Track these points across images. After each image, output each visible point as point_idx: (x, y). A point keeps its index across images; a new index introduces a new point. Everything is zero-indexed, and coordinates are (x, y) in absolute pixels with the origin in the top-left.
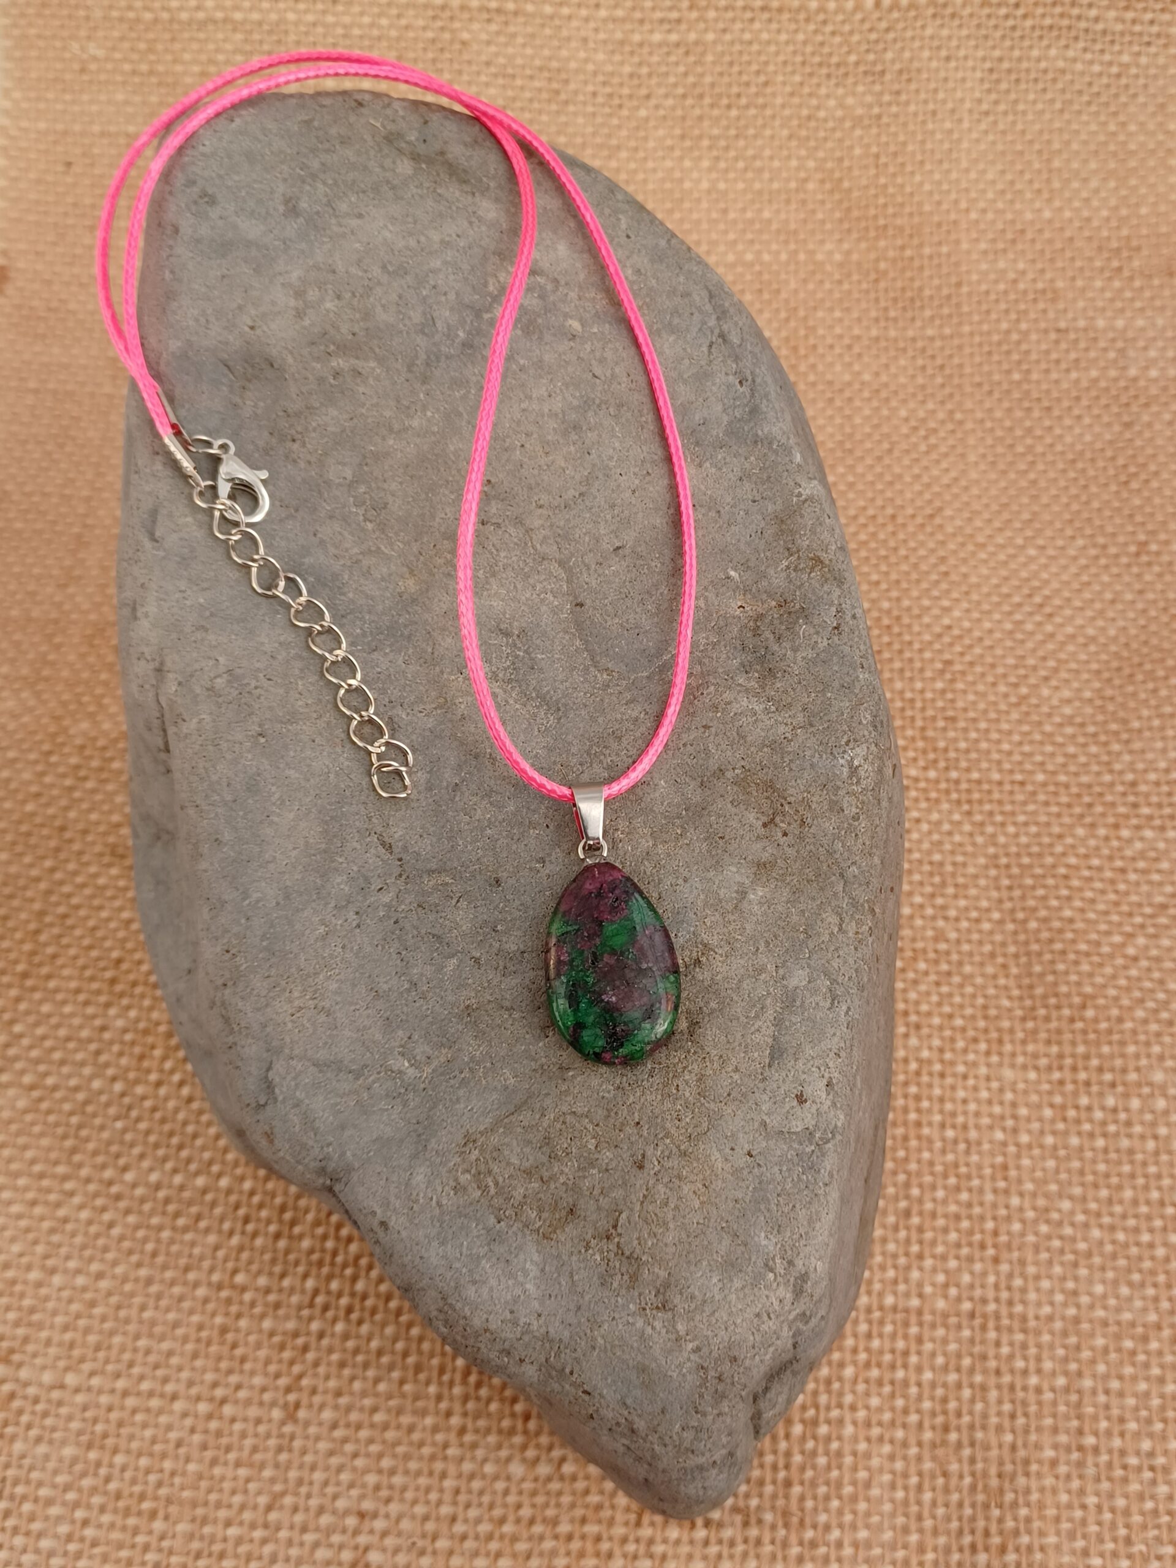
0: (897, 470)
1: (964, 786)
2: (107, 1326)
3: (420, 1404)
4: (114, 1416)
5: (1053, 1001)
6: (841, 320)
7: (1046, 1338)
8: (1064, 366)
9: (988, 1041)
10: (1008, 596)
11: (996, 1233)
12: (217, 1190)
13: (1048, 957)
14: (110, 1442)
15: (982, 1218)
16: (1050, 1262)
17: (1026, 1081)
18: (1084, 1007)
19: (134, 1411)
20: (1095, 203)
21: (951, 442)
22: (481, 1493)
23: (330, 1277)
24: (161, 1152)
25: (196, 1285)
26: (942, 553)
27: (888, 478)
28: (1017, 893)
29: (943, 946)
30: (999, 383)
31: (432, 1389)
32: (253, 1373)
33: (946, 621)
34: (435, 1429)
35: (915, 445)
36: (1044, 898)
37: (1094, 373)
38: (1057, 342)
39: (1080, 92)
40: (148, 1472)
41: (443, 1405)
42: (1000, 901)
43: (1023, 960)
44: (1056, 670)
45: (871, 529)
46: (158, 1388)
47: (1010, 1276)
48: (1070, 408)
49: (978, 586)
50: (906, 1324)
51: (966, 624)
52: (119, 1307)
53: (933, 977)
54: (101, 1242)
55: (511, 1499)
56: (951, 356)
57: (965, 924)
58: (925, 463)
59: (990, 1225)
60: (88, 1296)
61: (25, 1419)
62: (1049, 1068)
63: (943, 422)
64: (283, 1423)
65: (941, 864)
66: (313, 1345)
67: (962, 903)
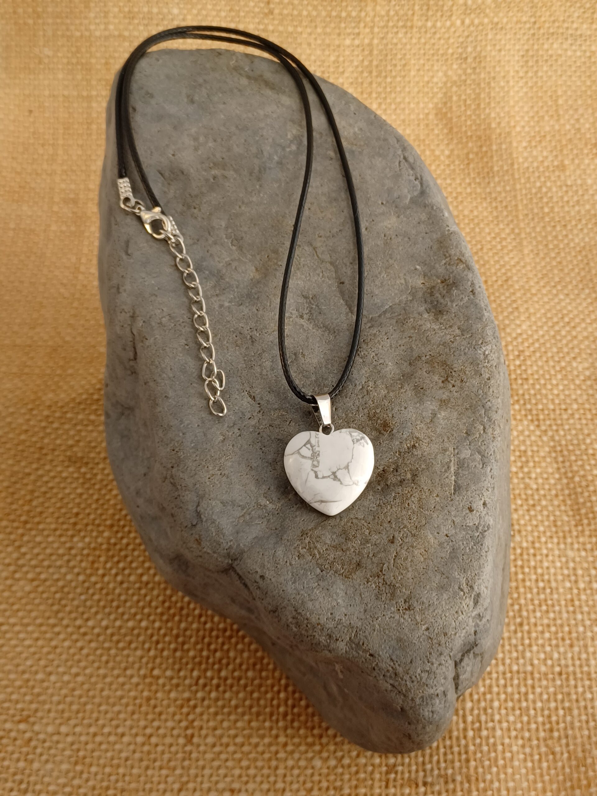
1: (534, 412)
2: (83, 700)
4: (90, 747)
5: (591, 515)
8: (571, 204)
9: (558, 537)
10: (551, 318)
12: (140, 628)
13: (586, 494)
14: (88, 760)
17: (580, 557)
19: (101, 744)
20: (582, 121)
21: (514, 244)
22: (298, 776)
23: (206, 670)
25: (132, 676)
26: (513, 298)
28: (567, 464)
29: (529, 492)
30: (537, 214)
32: (166, 720)
33: (519, 331)
35: (495, 246)
36: (582, 466)
37: (588, 207)
38: (567, 192)
40: (110, 775)
42: (558, 469)
43: (573, 497)
44: (579, 354)
46: (114, 731)
48: (576, 225)
49: (534, 314)
51: (530, 333)
52: (89, 690)
53: (525, 507)
54: (77, 657)
55: (316, 778)
56: (510, 201)
57: (540, 481)
58: (500, 254)
60: (71, 685)
61: (39, 751)
62: (592, 550)
63: (509, 234)
65: (525, 452)
66: (199, 704)
67: (538, 470)
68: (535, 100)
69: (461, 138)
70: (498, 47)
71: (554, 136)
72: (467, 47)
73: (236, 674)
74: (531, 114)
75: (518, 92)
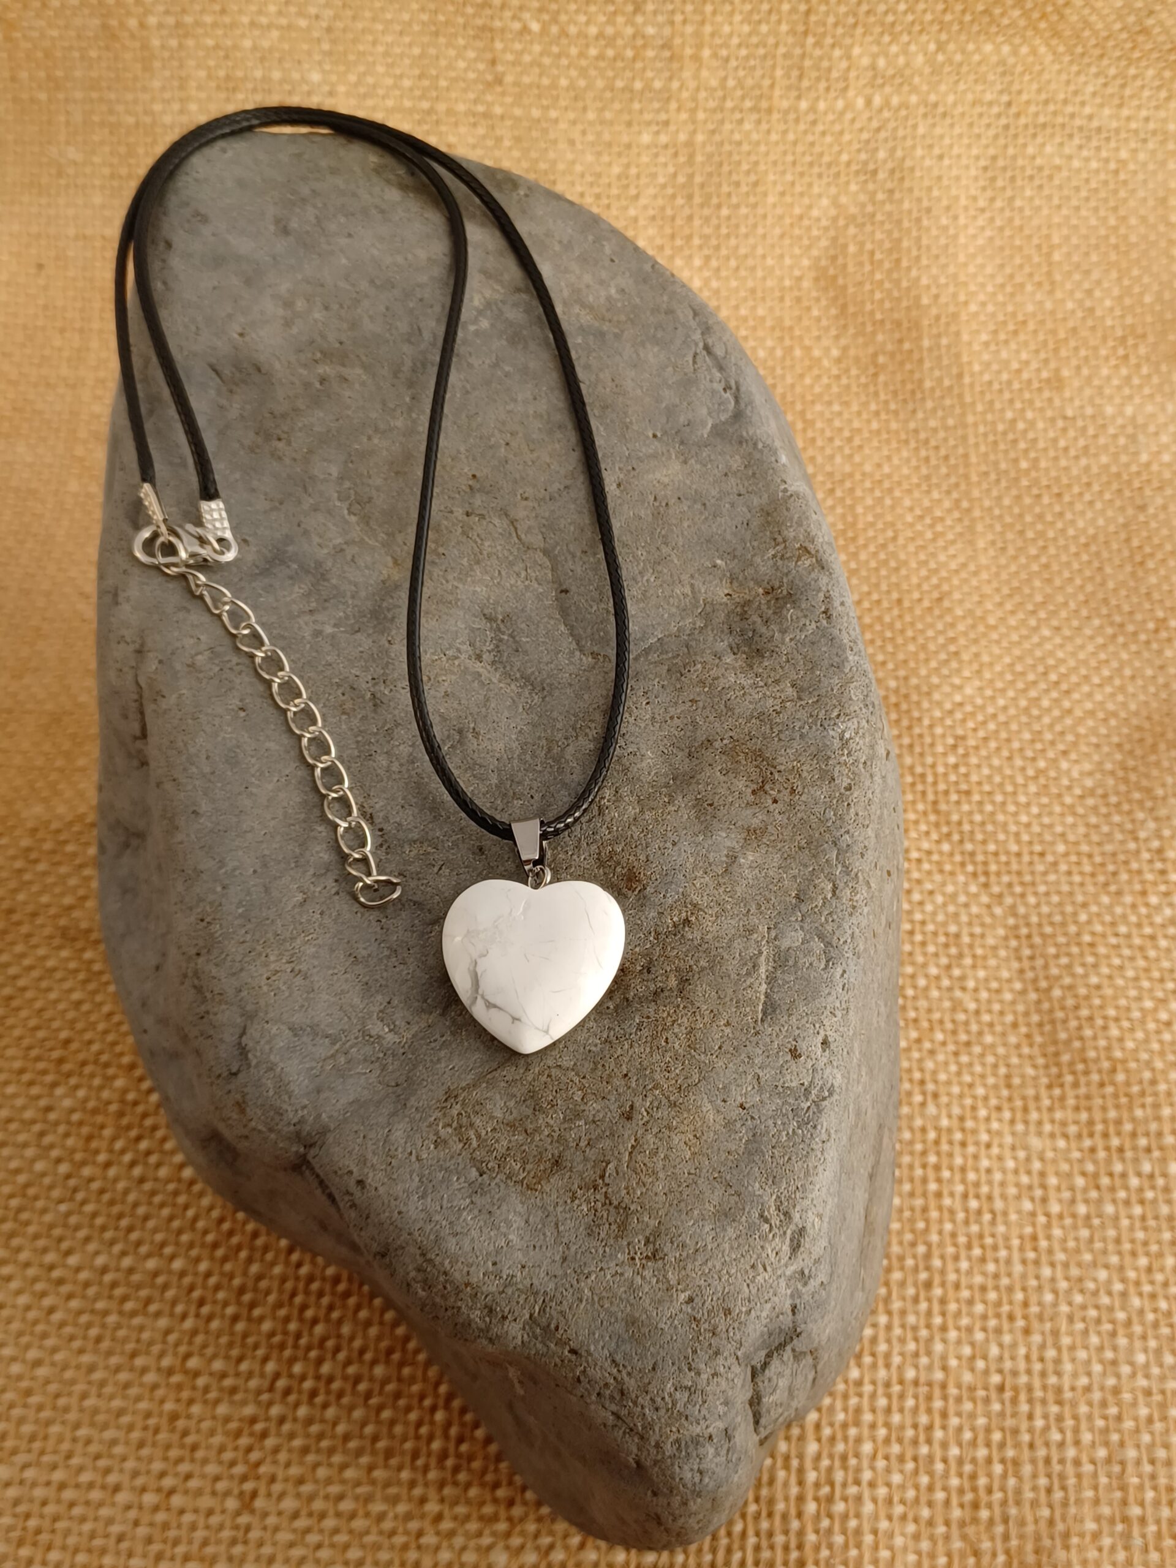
0: (902, 556)
1: (980, 858)
2: (45, 1414)
3: (392, 1490)
4: (50, 1510)
5: (1080, 1067)
6: (840, 414)
7: (1083, 1409)
8: (1072, 452)
9: (1012, 1110)
10: (1023, 674)
11: (1026, 1304)
12: (170, 1272)
13: (1073, 1024)
14: (44, 1537)
15: (1010, 1289)
16: (1086, 1332)
17: (1054, 1149)
18: (1114, 1071)
19: (72, 1505)
20: (1098, 294)
21: (958, 529)
23: (292, 1361)
24: (108, 1235)
25: (144, 1370)
26: (951, 634)
27: (893, 564)
29: (961, 1017)
30: (1006, 472)
31: (405, 1475)
32: (205, 1461)
33: (958, 698)
34: (408, 1517)
35: (921, 534)
36: (1069, 967)
37: (1104, 459)
38: (1064, 430)
39: (1077, 189)
41: (418, 1492)
42: (1021, 971)
43: (1048, 1028)
44: (1074, 745)
45: (876, 613)
46: (99, 1480)
47: (1043, 1347)
48: (1081, 494)
49: (990, 665)
50: (929, 1398)
51: (979, 701)
52: (57, 1396)
53: (951, 1047)
54: (40, 1328)
56: (955, 447)
57: (984, 995)
58: (931, 549)
59: (1019, 1296)
60: (24, 1384)
62: (1079, 1136)
63: (949, 511)
64: (238, 1513)
65: (957, 936)
66: (273, 1431)
67: (981, 974)
68: (1007, 252)
69: (863, 324)
70: (937, 151)
71: (1042, 322)
72: (876, 149)
73: (351, 1370)
74: (1000, 280)
75: (974, 237)
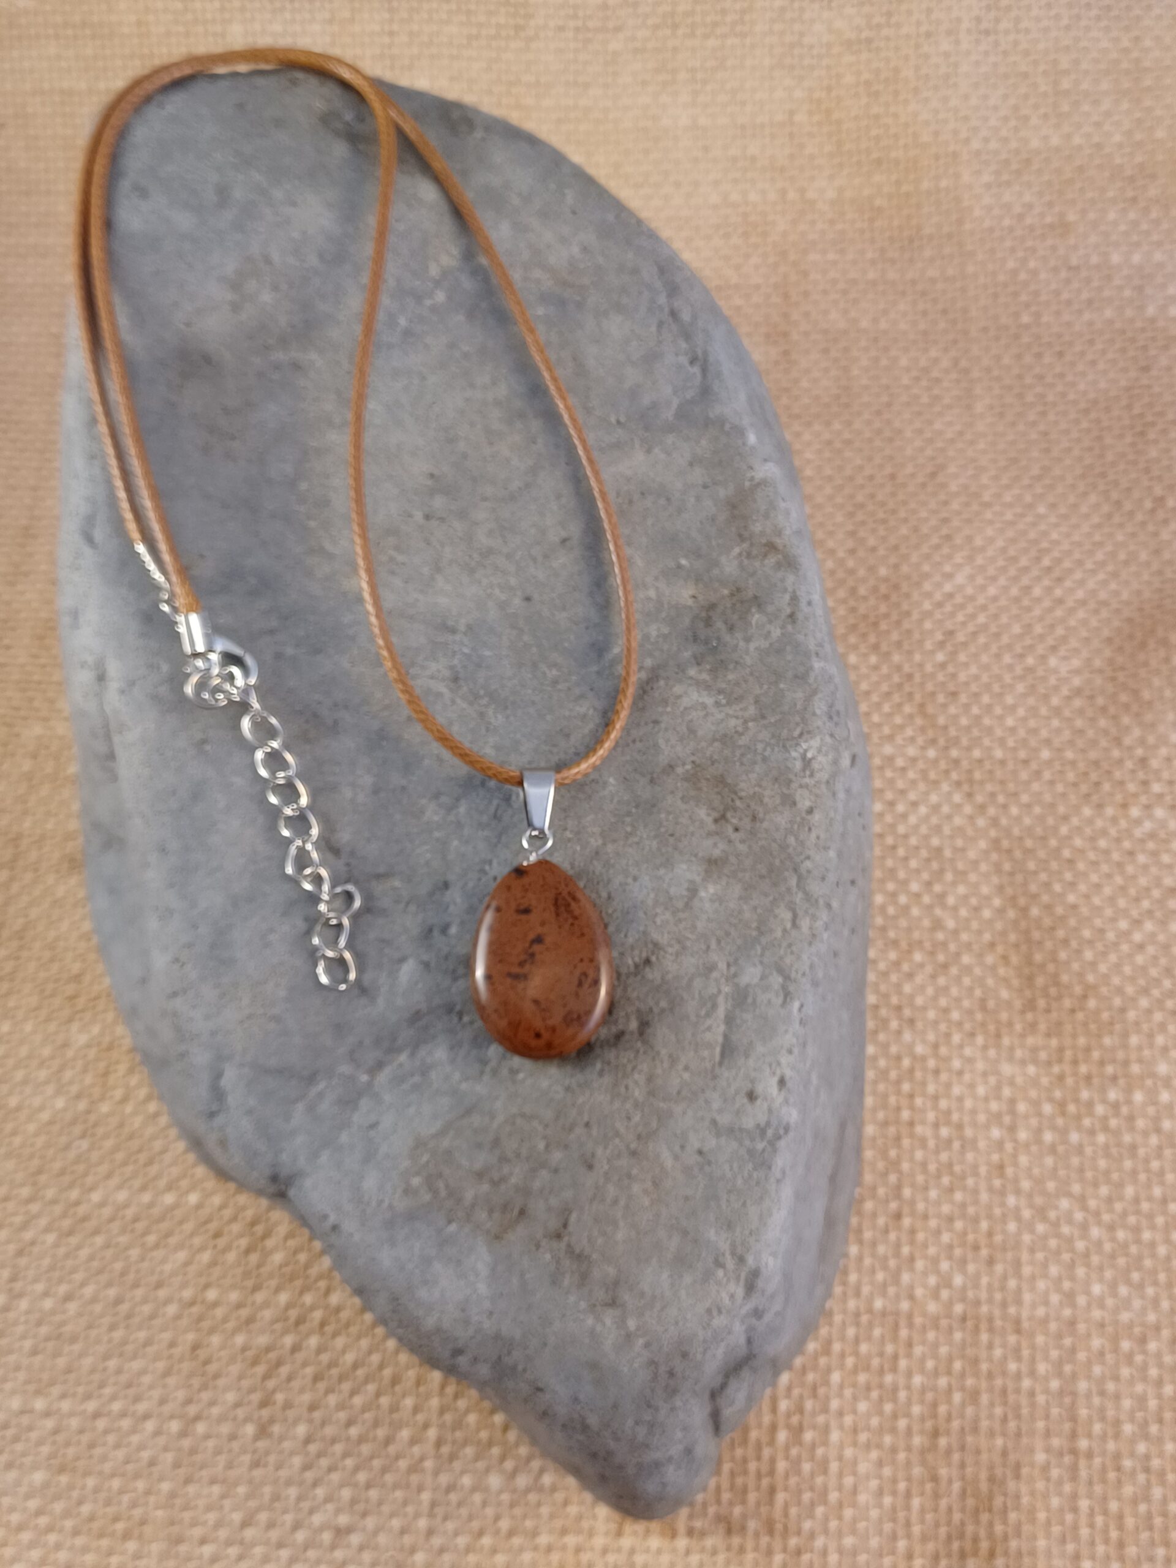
0: (897, 425)
1: (965, 764)
5: (1053, 991)
9: (986, 1035)
10: (1016, 558)
11: (990, 1234)
13: (1049, 945)
15: (976, 1220)
16: (1046, 1262)
17: (1025, 1075)
18: (1085, 997)
21: (956, 393)
22: (459, 1505)
26: (944, 514)
27: (887, 434)
29: (940, 936)
30: (1007, 327)
33: (948, 588)
35: (917, 397)
42: (1001, 887)
43: (1024, 948)
44: (1064, 639)
47: (1005, 1277)
48: (1083, 352)
49: (983, 549)
50: (896, 1328)
55: (491, 1511)
57: (963, 913)
58: (927, 416)
59: (984, 1225)
65: (939, 850)
66: (288, 1359)
67: (961, 890)
68: (1012, 80)
71: (1047, 160)
74: (1003, 112)
